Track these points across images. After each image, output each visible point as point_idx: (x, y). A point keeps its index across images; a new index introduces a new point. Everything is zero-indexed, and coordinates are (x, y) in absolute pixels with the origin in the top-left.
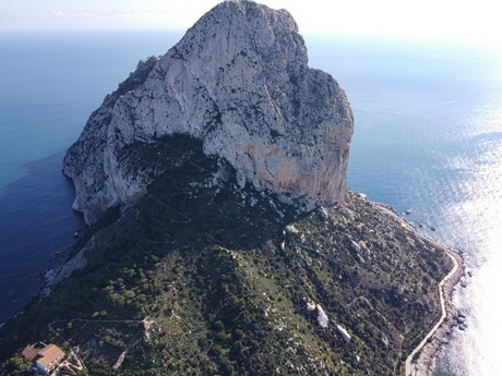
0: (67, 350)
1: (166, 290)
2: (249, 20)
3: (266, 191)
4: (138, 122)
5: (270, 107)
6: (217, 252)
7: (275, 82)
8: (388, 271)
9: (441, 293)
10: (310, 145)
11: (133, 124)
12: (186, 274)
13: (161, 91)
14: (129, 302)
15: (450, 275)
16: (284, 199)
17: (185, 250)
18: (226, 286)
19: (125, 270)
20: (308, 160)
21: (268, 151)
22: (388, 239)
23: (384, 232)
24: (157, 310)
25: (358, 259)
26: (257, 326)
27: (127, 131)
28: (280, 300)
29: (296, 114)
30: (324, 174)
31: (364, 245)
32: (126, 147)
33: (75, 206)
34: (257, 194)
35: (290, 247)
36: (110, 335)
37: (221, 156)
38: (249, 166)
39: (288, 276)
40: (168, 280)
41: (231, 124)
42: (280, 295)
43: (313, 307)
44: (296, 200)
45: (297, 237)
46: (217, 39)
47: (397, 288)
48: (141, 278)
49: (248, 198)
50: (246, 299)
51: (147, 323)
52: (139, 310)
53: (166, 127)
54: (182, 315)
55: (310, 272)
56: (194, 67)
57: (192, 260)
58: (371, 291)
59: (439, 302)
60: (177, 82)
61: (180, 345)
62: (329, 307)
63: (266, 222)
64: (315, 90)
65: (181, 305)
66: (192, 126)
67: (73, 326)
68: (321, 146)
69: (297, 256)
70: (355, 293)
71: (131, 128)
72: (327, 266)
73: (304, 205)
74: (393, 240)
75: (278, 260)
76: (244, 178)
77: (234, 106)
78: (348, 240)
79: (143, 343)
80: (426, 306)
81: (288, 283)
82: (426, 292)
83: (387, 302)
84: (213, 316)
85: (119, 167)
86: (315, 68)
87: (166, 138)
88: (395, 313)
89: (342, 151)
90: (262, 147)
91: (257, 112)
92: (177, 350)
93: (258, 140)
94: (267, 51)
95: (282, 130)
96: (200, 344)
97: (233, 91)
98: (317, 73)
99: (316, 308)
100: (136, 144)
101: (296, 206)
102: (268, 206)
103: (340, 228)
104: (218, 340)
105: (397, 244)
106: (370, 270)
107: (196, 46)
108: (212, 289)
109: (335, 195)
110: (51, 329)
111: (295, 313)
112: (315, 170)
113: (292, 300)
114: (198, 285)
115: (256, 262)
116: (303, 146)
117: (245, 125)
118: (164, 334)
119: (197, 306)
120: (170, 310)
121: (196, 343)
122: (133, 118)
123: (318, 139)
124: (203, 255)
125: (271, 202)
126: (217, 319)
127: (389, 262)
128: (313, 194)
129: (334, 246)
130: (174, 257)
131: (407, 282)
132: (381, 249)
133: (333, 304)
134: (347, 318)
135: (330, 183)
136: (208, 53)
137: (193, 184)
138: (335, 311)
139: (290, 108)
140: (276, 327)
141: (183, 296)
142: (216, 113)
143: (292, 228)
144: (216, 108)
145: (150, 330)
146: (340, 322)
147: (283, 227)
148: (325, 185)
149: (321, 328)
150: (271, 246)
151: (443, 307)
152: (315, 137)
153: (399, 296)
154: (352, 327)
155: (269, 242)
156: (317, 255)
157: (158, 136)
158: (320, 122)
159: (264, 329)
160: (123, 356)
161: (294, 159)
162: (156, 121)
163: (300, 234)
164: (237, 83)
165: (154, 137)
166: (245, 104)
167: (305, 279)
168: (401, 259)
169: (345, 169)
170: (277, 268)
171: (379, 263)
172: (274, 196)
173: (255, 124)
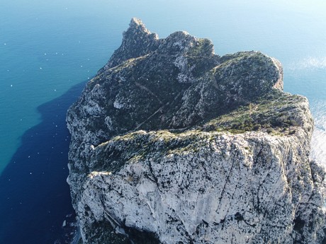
2: (257, 173)
4: (107, 203)
13: (131, 194)
27: (97, 210)
32: (96, 224)
53: (135, 221)
60: (149, 198)
71: (100, 208)
94: (272, 205)
100: (105, 223)
107: (175, 185)
157: (127, 225)
162: (125, 212)
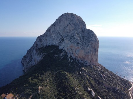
0: (15, 95)
1: (46, 80)
2: (71, 17)
3: (76, 59)
4: (42, 43)
5: (76, 37)
6: (61, 72)
7: (78, 31)
8: (112, 83)
9: (130, 92)
10: (88, 47)
11: (41, 43)
12: (52, 77)
13: (49, 34)
14: (35, 82)
15: (132, 88)
16: (81, 61)
17: (52, 71)
18: (64, 80)
19: (35, 75)
20: (87, 51)
21: (76, 47)
22: (111, 75)
23: (110, 74)
24: (43, 85)
25: (103, 79)
26: (73, 92)
28: (80, 86)
29: (83, 39)
30: (92, 55)
31: (104, 76)
33: (23, 69)
34: (73, 59)
35: (83, 73)
36: (28, 91)
37: (63, 49)
38: (71, 52)
39: (82, 80)
40: (47, 78)
41: (66, 41)
42: (80, 85)
43: (90, 90)
44: (84, 62)
45: (84, 71)
46: (63, 21)
47: (115, 88)
48: (39, 77)
49: (70, 60)
50: (69, 84)
51: (40, 88)
52: (37, 84)
53: (49, 44)
54: (50, 87)
55: (89, 81)
56: (57, 28)
57: (54, 73)
58: (107, 88)
59: (129, 94)
60: (53, 32)
61: (49, 95)
62: (95, 91)
63: (76, 66)
64: (88, 34)
65: (50, 85)
66: (56, 43)
67: (18, 89)
68: (91, 47)
69: (85, 76)
70: (102, 88)
71: (40, 44)
72: (93, 79)
73: (86, 63)
74: (112, 76)
75: (79, 76)
76: (69, 55)
77: (67, 36)
78: (99, 74)
79: (37, 93)
80: (125, 94)
81: (82, 83)
82: (125, 91)
83: (113, 92)
84: (59, 89)
85: (36, 53)
86: (88, 29)
87: (49, 46)
88: (116, 95)
89: (96, 50)
90: (74, 47)
91: (73, 38)
92: (48, 97)
93: (73, 45)
94: (76, 24)
95: (80, 42)
96: (55, 96)
97: (67, 33)
98: (89, 30)
99: (91, 90)
100: (41, 48)
101: (84, 63)
102: (76, 62)
103: (97, 71)
104: (61, 95)
105: (114, 77)
106: (107, 82)
107: (58, 23)
108: (60, 81)
109: (95, 63)
110: (11, 90)
111: (84, 91)
112: (89, 53)
113: (83, 87)
114: (55, 80)
115: (73, 76)
116: (85, 47)
117: (70, 41)
118: (44, 91)
119: (55, 86)
120: (47, 86)
121: (54, 95)
122: (41, 42)
123: (90, 46)
124: (57, 72)
125: (77, 61)
126: (60, 89)
127: (112, 81)
128: (89, 61)
129: (96, 75)
130: (49, 72)
131: (118, 87)
132: (110, 77)
133: (96, 90)
134: (101, 95)
135: (94, 59)
136: (61, 24)
137: (55, 56)
138: (97, 92)
139: (82, 37)
140: (79, 93)
141: (51, 83)
142: (62, 39)
143: (83, 68)
144: (63, 37)
145: (40, 90)
146: (99, 95)
147: (81, 68)
148: (92, 59)
149: (93, 96)
150: (77, 72)
151: (131, 96)
152: (89, 45)
153: (116, 90)
154: (102, 97)
155: (76, 71)
156: (91, 76)
157: (47, 46)
158: (90, 41)
159: (75, 93)
160: (31, 97)
161: (83, 50)
162: (47, 42)
163: (85, 70)
164: (68, 31)
165: (46, 46)
166: (70, 36)
167: (87, 82)
168: (116, 81)
169: (97, 55)
170: (79, 78)
171: (109, 81)
172: (78, 60)
173: (73, 40)
